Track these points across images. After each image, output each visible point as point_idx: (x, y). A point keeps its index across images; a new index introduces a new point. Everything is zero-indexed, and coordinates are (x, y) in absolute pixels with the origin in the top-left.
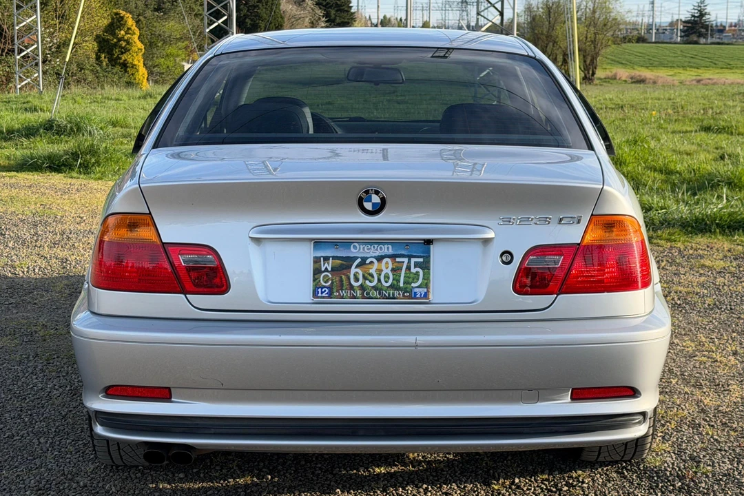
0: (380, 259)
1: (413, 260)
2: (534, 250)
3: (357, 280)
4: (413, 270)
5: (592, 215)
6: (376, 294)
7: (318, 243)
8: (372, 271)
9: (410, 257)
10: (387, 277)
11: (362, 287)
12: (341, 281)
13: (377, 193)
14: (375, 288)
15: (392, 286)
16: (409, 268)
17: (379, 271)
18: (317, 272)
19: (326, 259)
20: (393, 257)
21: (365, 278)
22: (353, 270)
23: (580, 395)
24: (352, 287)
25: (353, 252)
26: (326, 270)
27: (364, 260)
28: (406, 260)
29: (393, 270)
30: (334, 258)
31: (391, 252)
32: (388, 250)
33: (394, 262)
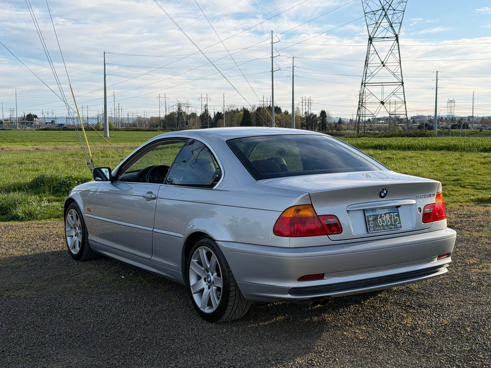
0: (385, 214)
2: (426, 207)
3: (380, 223)
4: (396, 218)
5: (437, 193)
6: (386, 227)
7: (367, 210)
8: (384, 219)
9: (394, 213)
10: (388, 221)
11: (382, 226)
12: (376, 224)
13: (386, 189)
14: (386, 225)
15: (390, 224)
16: (394, 217)
17: (386, 219)
19: (370, 216)
20: (389, 213)
21: (383, 222)
22: (379, 220)
24: (379, 226)
25: (378, 212)
26: (371, 221)
27: (381, 215)
28: (393, 214)
29: (390, 218)
30: (373, 215)
31: (388, 211)
32: (387, 211)
33: (390, 215)
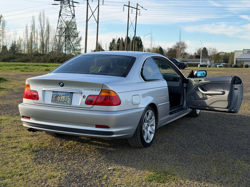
0: (63, 95)
1: (68, 96)
2: (89, 96)
3: (59, 99)
4: (68, 98)
5: (102, 89)
6: (61, 102)
7: (53, 92)
8: (61, 98)
9: (68, 95)
10: (64, 99)
11: (59, 101)
12: (56, 99)
14: (61, 101)
15: (64, 101)
16: (67, 98)
17: (63, 98)
18: (52, 97)
19: (54, 95)
20: (65, 95)
21: (60, 99)
22: (58, 97)
23: (97, 126)
24: (58, 101)
25: (59, 94)
26: (54, 97)
27: (60, 95)
28: (67, 96)
29: (65, 98)
30: (56, 95)
31: (65, 94)
32: (64, 94)
33: (65, 96)
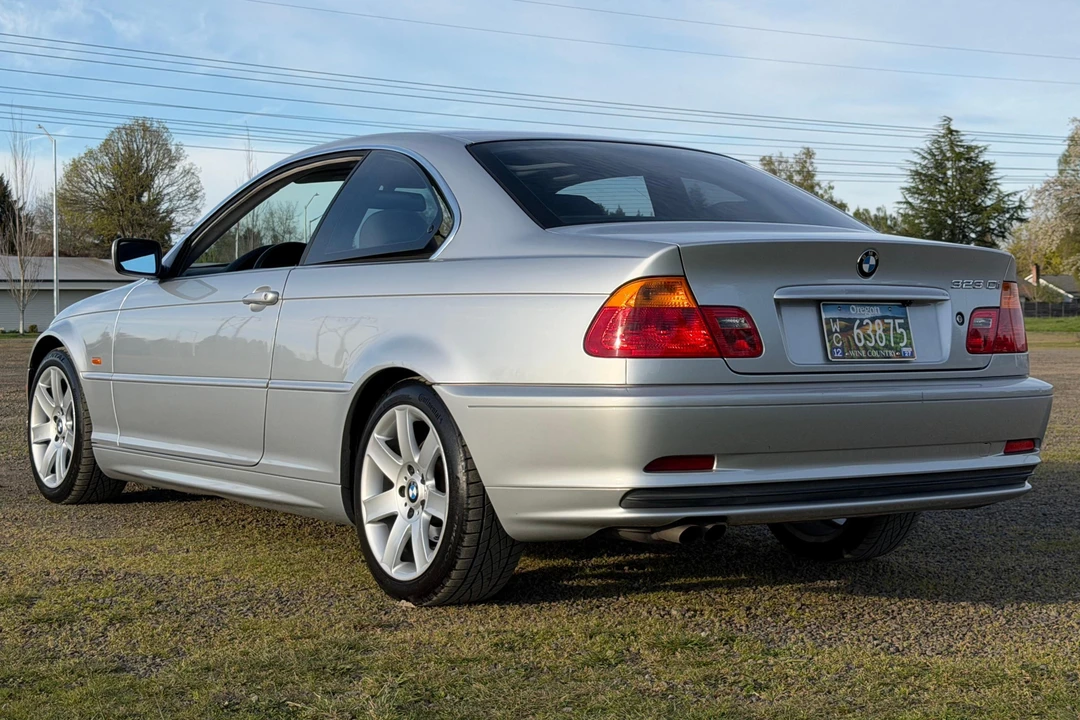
0: (873, 320)
1: (897, 321)
2: (975, 313)
3: (860, 341)
4: (899, 331)
5: (1003, 281)
6: (876, 353)
7: (825, 305)
8: (869, 332)
9: (894, 318)
10: (881, 337)
11: (865, 346)
12: (849, 342)
14: (874, 348)
15: (886, 346)
16: (895, 329)
17: (875, 331)
19: (834, 320)
20: (882, 318)
21: (865, 339)
22: (856, 331)
24: (858, 348)
25: (854, 313)
26: (836, 332)
27: (862, 320)
28: (891, 321)
29: (884, 331)
30: (840, 319)
31: (879, 314)
32: (876, 311)
33: (884, 323)
